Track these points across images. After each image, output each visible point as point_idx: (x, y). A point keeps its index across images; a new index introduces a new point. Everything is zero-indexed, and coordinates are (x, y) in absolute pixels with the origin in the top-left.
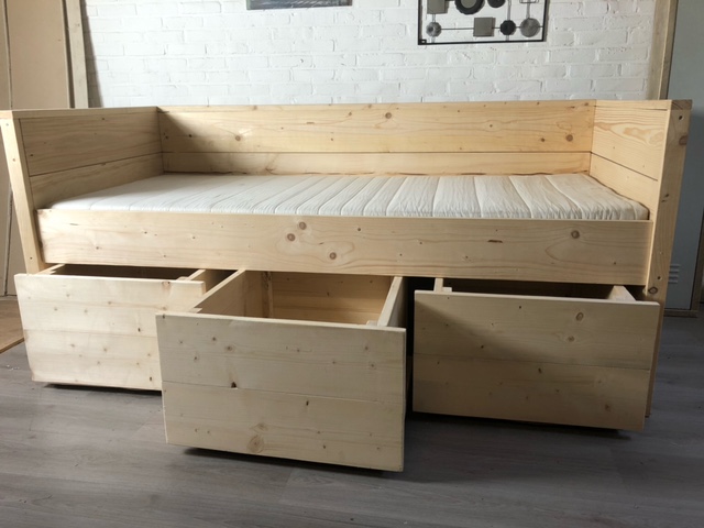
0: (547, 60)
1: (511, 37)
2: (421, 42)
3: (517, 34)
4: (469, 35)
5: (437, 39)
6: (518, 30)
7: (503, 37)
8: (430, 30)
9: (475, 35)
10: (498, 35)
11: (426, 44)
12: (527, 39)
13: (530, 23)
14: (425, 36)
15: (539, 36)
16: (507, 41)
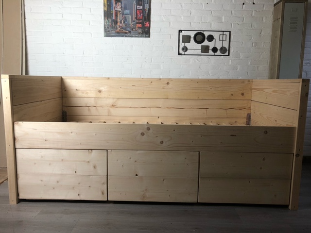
0: (230, 63)
1: (216, 54)
2: (179, 54)
3: (218, 53)
4: (199, 52)
5: (186, 53)
6: (219, 51)
7: (213, 54)
8: (183, 49)
9: (202, 52)
10: (211, 52)
11: (181, 55)
12: (222, 54)
13: (223, 48)
14: (181, 51)
15: (227, 54)
16: (214, 55)
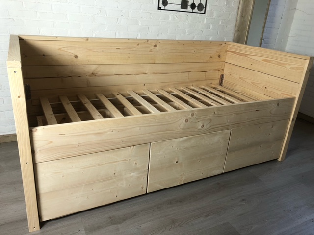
0: (205, 22)
1: (194, 11)
2: (159, 8)
3: (196, 10)
4: (179, 8)
5: (166, 8)
6: (196, 8)
8: (163, 3)
10: (189, 9)
12: (199, 12)
13: (201, 5)
14: (161, 5)
15: (203, 12)
16: (192, 12)
